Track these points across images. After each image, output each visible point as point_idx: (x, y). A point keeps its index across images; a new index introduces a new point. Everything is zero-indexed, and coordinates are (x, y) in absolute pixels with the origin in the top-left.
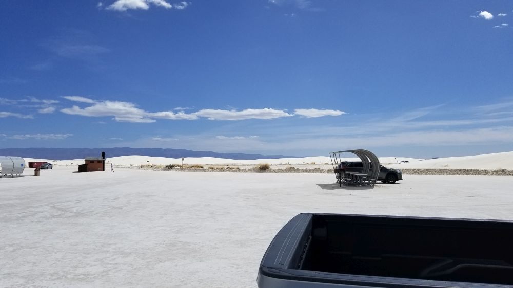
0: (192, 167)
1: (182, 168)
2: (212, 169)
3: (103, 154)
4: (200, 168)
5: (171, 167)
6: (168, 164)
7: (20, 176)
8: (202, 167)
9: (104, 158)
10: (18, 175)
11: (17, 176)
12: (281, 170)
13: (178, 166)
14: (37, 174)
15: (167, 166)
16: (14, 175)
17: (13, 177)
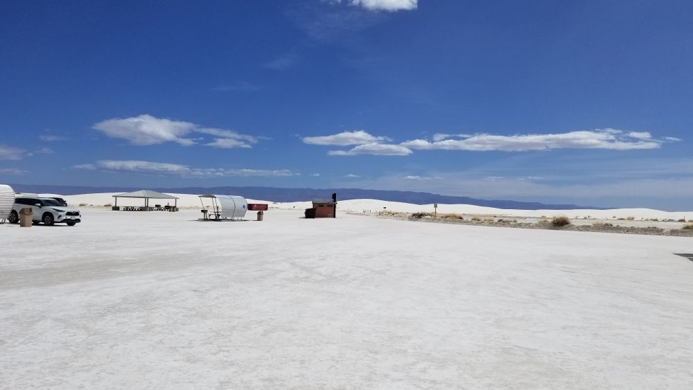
0: (447, 217)
1: (434, 217)
2: (477, 221)
3: (334, 196)
4: (458, 219)
5: (419, 216)
6: (416, 212)
7: (241, 220)
8: (461, 218)
9: (335, 201)
10: (240, 218)
11: (238, 220)
12: (589, 227)
13: (428, 214)
14: (259, 219)
15: (414, 215)
16: (236, 218)
17: (233, 221)
